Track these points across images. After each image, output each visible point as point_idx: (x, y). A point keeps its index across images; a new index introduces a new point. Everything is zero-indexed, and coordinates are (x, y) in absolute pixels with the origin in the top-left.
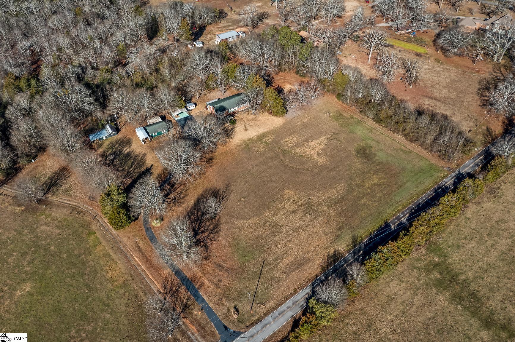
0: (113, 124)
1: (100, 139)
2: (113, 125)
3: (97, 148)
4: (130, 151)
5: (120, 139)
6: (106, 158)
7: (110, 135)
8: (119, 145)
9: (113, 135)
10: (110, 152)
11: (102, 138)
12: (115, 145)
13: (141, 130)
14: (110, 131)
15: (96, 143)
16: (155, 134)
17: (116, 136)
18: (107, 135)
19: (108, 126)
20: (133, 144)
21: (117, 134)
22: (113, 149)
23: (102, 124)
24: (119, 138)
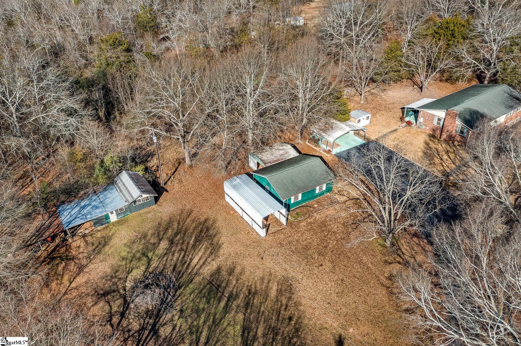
0: (139, 170)
1: (98, 222)
2: (141, 173)
3: (88, 257)
4: (219, 269)
5: (170, 223)
6: (126, 305)
7: (133, 206)
8: (172, 242)
9: (143, 206)
10: (137, 273)
11: (107, 217)
12: (155, 246)
13: (247, 184)
14: (135, 192)
15: (84, 236)
16: (296, 198)
17: (154, 207)
18: (122, 204)
19: (125, 177)
20: (223, 239)
21: (156, 199)
22: (149, 261)
23: (107, 170)
24: (166, 218)
